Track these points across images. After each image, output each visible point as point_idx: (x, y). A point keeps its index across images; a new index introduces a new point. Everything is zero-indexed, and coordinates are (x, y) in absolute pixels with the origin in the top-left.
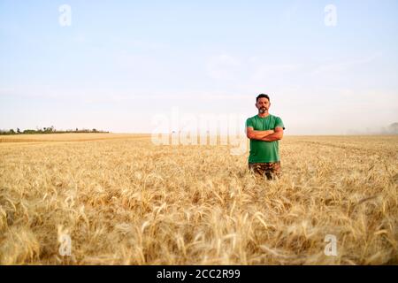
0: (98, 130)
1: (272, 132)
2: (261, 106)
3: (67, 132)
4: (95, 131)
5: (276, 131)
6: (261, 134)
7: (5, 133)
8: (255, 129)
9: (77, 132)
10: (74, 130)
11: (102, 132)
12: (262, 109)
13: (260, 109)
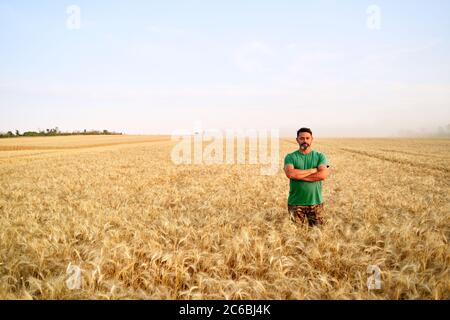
0: (109, 131)
1: (314, 171)
2: (302, 141)
3: (74, 134)
4: (105, 133)
5: (319, 170)
6: (303, 174)
8: (296, 168)
9: (85, 133)
10: (82, 131)
11: (114, 134)
12: (304, 145)
13: (301, 145)
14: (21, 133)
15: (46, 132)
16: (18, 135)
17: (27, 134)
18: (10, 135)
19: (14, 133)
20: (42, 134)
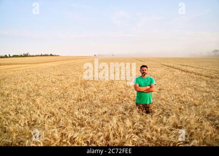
0: (53, 54)
1: (148, 87)
2: (143, 72)
3: (36, 56)
4: (51, 55)
5: (151, 87)
6: (143, 89)
7: (2, 57)
8: (140, 86)
9: (42, 56)
11: (55, 56)
12: (144, 74)
13: (142, 74)
14: (11, 56)
15: (23, 55)
16: (10, 57)
17: (14, 56)
18: (6, 57)
19: (8, 56)
20: (21, 56)
